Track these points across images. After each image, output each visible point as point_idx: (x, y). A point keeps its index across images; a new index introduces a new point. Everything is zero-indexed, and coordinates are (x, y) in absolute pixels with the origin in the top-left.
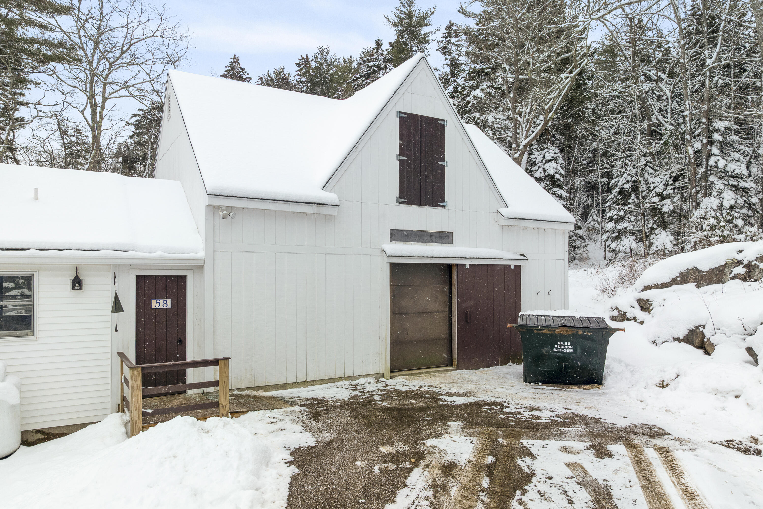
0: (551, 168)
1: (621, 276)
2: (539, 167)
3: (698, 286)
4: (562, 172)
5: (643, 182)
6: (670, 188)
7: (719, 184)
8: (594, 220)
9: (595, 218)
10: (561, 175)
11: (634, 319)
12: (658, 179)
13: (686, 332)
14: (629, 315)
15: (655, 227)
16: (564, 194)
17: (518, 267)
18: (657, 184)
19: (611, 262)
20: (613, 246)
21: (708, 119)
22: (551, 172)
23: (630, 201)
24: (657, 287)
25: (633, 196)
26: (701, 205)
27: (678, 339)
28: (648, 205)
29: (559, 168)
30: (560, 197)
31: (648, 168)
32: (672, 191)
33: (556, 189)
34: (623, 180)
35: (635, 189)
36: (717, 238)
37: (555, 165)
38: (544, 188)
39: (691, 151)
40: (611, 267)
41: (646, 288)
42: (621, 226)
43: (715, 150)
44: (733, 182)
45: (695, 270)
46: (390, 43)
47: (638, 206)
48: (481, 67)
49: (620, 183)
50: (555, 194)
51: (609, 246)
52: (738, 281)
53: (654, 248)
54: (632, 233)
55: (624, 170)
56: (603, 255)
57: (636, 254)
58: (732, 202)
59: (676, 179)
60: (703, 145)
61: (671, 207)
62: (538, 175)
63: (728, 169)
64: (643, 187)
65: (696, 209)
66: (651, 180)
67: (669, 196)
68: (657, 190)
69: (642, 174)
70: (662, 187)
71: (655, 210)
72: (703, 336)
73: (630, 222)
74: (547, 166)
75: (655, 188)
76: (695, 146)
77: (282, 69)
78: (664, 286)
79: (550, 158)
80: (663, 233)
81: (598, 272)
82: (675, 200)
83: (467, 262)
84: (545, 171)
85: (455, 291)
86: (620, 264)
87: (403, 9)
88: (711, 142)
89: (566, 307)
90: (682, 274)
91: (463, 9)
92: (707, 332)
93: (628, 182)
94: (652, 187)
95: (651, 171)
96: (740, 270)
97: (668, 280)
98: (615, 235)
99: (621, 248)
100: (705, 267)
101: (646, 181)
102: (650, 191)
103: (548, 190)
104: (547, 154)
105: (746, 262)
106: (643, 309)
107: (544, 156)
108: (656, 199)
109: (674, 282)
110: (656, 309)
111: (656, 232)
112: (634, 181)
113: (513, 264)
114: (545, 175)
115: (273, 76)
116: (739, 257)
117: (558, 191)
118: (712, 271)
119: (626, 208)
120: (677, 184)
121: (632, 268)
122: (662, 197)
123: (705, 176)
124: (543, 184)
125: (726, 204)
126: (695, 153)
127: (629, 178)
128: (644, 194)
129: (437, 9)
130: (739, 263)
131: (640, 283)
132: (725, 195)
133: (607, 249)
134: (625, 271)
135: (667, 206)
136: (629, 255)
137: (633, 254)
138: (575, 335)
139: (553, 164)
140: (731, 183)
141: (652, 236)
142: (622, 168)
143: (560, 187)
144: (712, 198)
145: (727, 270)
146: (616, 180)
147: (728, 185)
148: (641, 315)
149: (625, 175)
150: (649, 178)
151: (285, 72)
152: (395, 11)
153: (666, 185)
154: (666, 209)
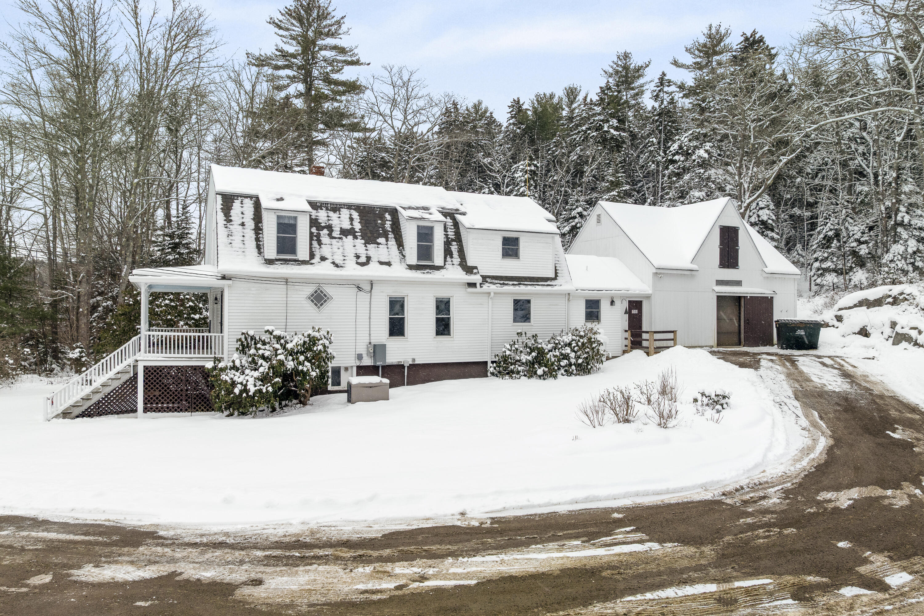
0: (765, 215)
1: (825, 304)
2: (754, 213)
3: (868, 308)
4: (774, 218)
5: (844, 230)
6: (866, 235)
7: (905, 235)
8: (798, 254)
9: (800, 252)
10: (773, 220)
11: (833, 326)
12: (856, 228)
13: (859, 330)
14: (830, 324)
15: (853, 266)
16: (776, 236)
17: (772, 298)
18: (855, 232)
19: (817, 293)
20: (819, 281)
21: (897, 184)
22: (765, 218)
23: (833, 245)
24: (846, 308)
25: (835, 242)
26: (891, 250)
27: (855, 333)
28: (848, 249)
29: (771, 214)
30: (772, 239)
31: (848, 219)
32: (867, 238)
33: (769, 232)
34: (827, 228)
35: (837, 235)
36: (889, 280)
37: (768, 212)
38: (758, 232)
39: (883, 208)
40: (817, 298)
41: (840, 309)
42: (824, 266)
43: (902, 209)
44: (916, 233)
45: (866, 300)
46: (601, 88)
47: (839, 248)
48: (705, 132)
49: (824, 231)
50: (767, 236)
51: (815, 280)
52: (889, 305)
53: (852, 283)
54: (835, 271)
55: (828, 221)
56: (809, 287)
57: (837, 287)
58: (915, 249)
59: (871, 228)
60: (892, 203)
61: (867, 251)
62: (753, 220)
63: (912, 223)
64: (844, 234)
65: (887, 253)
66: (850, 228)
67: (866, 242)
68: (856, 237)
69: (843, 224)
70: (859, 234)
71: (854, 253)
72: (866, 330)
73: (832, 262)
74: (761, 212)
75: (853, 235)
76: (886, 203)
77: (480, 103)
78: (850, 308)
79: (763, 206)
80: (860, 272)
81: (809, 301)
82: (870, 245)
83: (749, 295)
84: (759, 216)
85: (742, 309)
86: (824, 296)
87: (620, 63)
88: (899, 201)
89: (795, 316)
90: (859, 302)
91: (675, 61)
92: (868, 329)
93: (831, 230)
94: (851, 234)
95: (851, 221)
96: (890, 300)
97: (852, 305)
98: (820, 272)
99: (825, 283)
100: (872, 298)
101: (847, 229)
102: (850, 237)
103: (762, 234)
104: (760, 203)
105: (893, 296)
106: (838, 321)
107: (758, 204)
108: (855, 244)
109: (855, 306)
110: (845, 320)
111: (855, 270)
112: (836, 230)
113: (769, 296)
114: (759, 221)
115: (472, 110)
116: (890, 293)
117: (771, 234)
118: (875, 300)
119: (830, 251)
120: (872, 233)
121: (832, 298)
122: (860, 243)
123: (894, 227)
124: (757, 228)
125: (910, 250)
126: (886, 209)
127: (832, 227)
128: (845, 240)
129: (652, 63)
130: (890, 296)
131: (836, 307)
132: (909, 243)
133: (813, 283)
134: (828, 300)
135: (863, 250)
136: (832, 288)
137: (835, 287)
138: (805, 327)
139: (766, 211)
140: (914, 233)
141: (851, 274)
142: (827, 219)
143: (772, 230)
144: (899, 245)
145: (883, 300)
146: (822, 228)
147: (913, 235)
148: (837, 324)
149: (829, 224)
150: (849, 227)
151: (483, 106)
152: (612, 64)
153: (863, 233)
154: (862, 253)
